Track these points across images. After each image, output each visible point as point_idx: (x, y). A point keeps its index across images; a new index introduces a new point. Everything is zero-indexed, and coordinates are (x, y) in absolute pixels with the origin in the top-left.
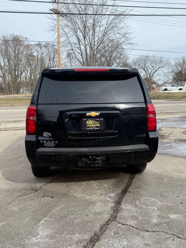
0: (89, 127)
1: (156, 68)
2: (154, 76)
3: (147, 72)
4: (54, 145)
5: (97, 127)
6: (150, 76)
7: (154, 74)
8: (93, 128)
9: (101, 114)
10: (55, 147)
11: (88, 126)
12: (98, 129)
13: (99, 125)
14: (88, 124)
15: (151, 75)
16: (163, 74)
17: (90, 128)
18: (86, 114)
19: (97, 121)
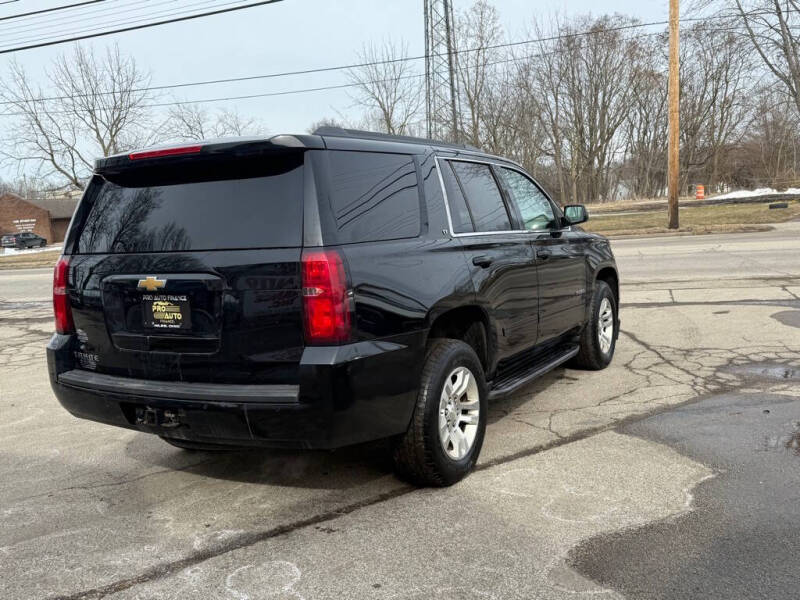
0: (158, 321)
4: (95, 365)
5: (177, 322)
8: (168, 324)
9: (169, 282)
10: (96, 370)
11: (156, 316)
12: (178, 326)
13: (179, 316)
14: (156, 311)
17: (160, 324)
18: (138, 282)
19: (174, 303)
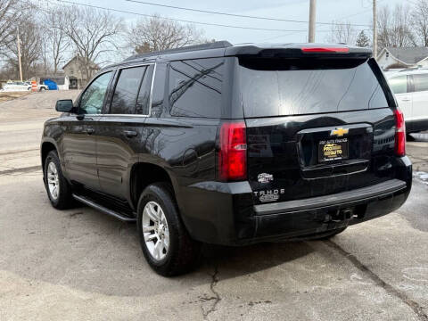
1: (99, 37)
2: (95, 54)
3: (79, 43)
4: (277, 197)
5: (339, 155)
6: (86, 52)
7: (94, 48)
8: (334, 158)
10: (278, 201)
11: (326, 154)
12: (340, 158)
13: (340, 152)
14: (325, 151)
15: (90, 51)
16: (115, 49)
17: (329, 158)
18: (330, 132)
19: (338, 144)
